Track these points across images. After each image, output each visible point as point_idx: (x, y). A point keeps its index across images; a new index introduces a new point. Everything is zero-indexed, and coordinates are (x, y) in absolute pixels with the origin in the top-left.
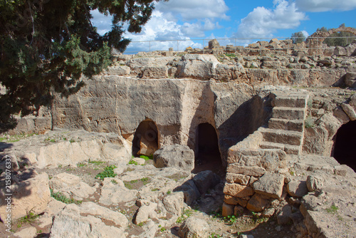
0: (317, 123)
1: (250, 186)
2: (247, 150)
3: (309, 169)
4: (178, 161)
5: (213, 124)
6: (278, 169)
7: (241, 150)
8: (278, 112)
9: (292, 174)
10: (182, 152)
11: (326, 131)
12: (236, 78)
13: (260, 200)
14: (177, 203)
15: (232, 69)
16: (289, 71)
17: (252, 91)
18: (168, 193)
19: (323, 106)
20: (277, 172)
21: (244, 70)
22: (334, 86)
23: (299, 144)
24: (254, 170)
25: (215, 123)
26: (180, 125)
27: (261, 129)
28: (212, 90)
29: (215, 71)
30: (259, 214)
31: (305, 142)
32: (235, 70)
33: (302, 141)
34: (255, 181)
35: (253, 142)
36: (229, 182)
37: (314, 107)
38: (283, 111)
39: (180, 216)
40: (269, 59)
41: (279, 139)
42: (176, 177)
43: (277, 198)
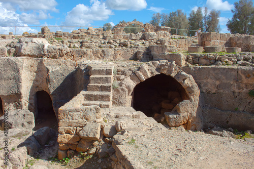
0: (121, 85)
1: (77, 134)
2: (72, 108)
3: (117, 117)
4: (21, 122)
5: (47, 91)
6: (95, 119)
7: (68, 109)
8: (94, 79)
9: (105, 121)
10: (24, 115)
11: (127, 90)
12: (63, 56)
13: (85, 143)
14: (22, 157)
15: (59, 49)
16: (100, 50)
17: (75, 65)
18: (13, 150)
19: (123, 73)
20: (95, 122)
21: (69, 50)
22: (131, 59)
23: (109, 100)
24: (79, 122)
25: (49, 90)
26: (21, 94)
27: (83, 92)
28: (45, 65)
29: (46, 51)
30: (86, 153)
31: (114, 98)
32: (62, 50)
33: (111, 98)
34: (80, 130)
35: (78, 102)
36: (61, 134)
37: (118, 74)
38: (97, 78)
39: (25, 166)
40: (87, 42)
41: (96, 98)
42: (19, 136)
43: (97, 140)
